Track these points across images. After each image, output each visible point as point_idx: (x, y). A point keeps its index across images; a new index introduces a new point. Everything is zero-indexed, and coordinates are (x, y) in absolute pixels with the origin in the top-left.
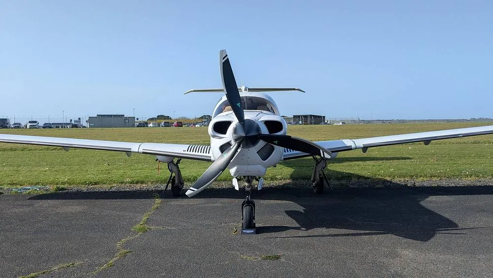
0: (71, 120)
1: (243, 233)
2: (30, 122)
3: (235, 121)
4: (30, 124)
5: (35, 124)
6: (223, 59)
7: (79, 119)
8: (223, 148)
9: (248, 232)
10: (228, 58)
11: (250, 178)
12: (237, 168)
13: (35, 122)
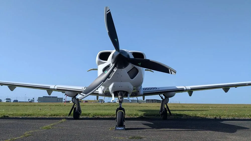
0: (29, 99)
1: (116, 129)
2: (6, 99)
3: (113, 51)
4: (6, 100)
5: (9, 100)
6: (107, 12)
7: (33, 98)
8: (105, 69)
9: (120, 128)
10: (110, 12)
11: (122, 93)
12: (114, 84)
13: (9, 99)
